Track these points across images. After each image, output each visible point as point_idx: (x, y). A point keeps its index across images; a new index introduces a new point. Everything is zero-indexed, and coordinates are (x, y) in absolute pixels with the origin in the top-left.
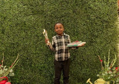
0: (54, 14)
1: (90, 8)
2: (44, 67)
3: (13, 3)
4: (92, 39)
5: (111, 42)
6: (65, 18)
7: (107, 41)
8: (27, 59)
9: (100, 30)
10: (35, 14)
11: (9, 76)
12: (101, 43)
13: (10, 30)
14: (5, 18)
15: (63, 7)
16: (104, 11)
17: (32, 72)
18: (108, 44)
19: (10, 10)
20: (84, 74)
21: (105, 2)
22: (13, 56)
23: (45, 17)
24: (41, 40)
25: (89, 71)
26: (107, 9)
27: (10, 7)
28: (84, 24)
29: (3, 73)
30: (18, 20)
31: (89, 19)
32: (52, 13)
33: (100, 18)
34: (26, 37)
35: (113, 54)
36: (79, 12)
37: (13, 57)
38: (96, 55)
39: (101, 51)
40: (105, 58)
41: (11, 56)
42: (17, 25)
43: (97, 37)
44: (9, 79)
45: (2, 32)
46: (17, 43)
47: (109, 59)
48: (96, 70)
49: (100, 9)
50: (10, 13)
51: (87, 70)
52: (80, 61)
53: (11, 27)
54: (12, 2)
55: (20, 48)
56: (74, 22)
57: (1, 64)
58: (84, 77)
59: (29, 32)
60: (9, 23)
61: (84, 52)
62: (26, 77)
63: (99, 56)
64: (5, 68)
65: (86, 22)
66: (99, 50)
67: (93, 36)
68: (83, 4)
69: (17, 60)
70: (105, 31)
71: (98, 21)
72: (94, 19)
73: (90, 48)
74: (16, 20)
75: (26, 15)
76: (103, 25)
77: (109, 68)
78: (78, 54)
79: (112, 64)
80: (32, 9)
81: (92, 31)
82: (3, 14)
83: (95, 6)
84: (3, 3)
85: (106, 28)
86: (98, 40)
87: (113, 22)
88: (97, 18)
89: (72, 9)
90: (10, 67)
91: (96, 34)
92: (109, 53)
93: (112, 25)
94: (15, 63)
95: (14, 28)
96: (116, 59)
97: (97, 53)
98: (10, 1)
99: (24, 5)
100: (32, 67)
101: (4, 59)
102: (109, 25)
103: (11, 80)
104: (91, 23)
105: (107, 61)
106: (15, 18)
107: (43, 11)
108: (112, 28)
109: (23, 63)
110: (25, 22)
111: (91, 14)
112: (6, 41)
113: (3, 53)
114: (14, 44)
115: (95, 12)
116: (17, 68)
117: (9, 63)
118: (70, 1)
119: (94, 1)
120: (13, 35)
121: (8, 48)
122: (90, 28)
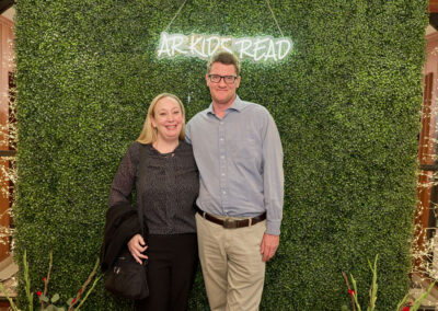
3: (88, 96)
4: (333, 223)
5: (389, 232)
7: (379, 230)
9: (361, 196)
12: (360, 234)
13: (77, 180)
14: (59, 143)
16: (376, 136)
18: (379, 237)
19: (78, 116)
21: (383, 109)
22: (84, 262)
26: (384, 130)
27: (79, 107)
28: (312, 174)
30: (101, 150)
31: (328, 158)
33: (363, 158)
36: (299, 137)
37: (83, 267)
39: (358, 258)
41: (76, 261)
42: (99, 165)
43: (349, 215)
45: (49, 187)
49: (363, 129)
50: (79, 128)
52: (293, 287)
53: (80, 171)
54: (86, 93)
60: (74, 159)
61: (304, 260)
65: (318, 167)
66: (353, 256)
67: (336, 210)
68: (312, 111)
69: (94, 278)
70: (373, 198)
71: (356, 165)
72: (344, 160)
73: (324, 246)
74: (98, 150)
75: (129, 135)
76: (370, 180)
81: (336, 196)
82: (56, 129)
83: (349, 120)
84: (57, 92)
85: (380, 188)
86: (351, 227)
87: (401, 170)
88: (352, 156)
91: (347, 206)
93: (397, 179)
95: (90, 177)
97: (345, 265)
98: (79, 86)
99: (123, 104)
101: (53, 270)
102: (389, 180)
104: (333, 170)
106: (92, 146)
108: (397, 191)
111: (335, 142)
112: (61, 214)
113: (51, 253)
114: (86, 225)
115: (348, 138)
116: (93, 302)
117: (68, 283)
118: (272, 99)
119: (348, 103)
120: (84, 199)
121: (68, 239)
122: (329, 186)
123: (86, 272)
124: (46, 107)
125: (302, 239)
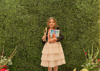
0: (46, 13)
1: (77, 9)
2: (37, 58)
3: (12, 4)
4: (78, 35)
5: (94, 37)
6: (56, 17)
7: (91, 37)
8: (23, 51)
9: (85, 28)
10: (31, 13)
11: (8, 65)
12: (86, 38)
13: (10, 26)
14: (5, 16)
15: (54, 7)
16: (88, 11)
17: (27, 62)
18: (91, 39)
19: (10, 9)
20: (71, 64)
21: (90, 4)
22: (12, 48)
23: (39, 16)
24: (35, 35)
25: (75, 62)
26: (91, 10)
27: (10, 7)
28: (72, 22)
29: (3, 63)
30: (16, 18)
31: (76, 18)
32: (45, 13)
33: (85, 18)
34: (23, 32)
35: (96, 48)
36: (68, 12)
38: (81, 48)
39: (86, 45)
40: (89, 51)
41: (10, 48)
42: (16, 22)
43: (82, 33)
44: (8, 68)
45: (3, 28)
46: (15, 37)
47: (92, 52)
48: (82, 62)
49: (85, 10)
50: (10, 12)
51: (73, 62)
52: (68, 53)
53: (11, 24)
55: (18, 42)
56: (63, 20)
57: (2, 55)
58: (71, 67)
59: (26, 28)
60: (9, 21)
61: (71, 46)
62: (22, 66)
63: (84, 49)
64: (5, 58)
65: (73, 20)
66: (84, 44)
67: (79, 32)
68: (71, 5)
69: (15, 52)
70: (89, 28)
71: (84, 19)
72: (80, 18)
73: (76, 42)
75: (23, 14)
76: (88, 23)
77: (92, 60)
78: (66, 48)
79: (95, 56)
80: (28, 9)
81: (79, 28)
82: (5, 13)
83: (81, 7)
84: (5, 4)
85: (90, 26)
86: (83, 36)
87: (96, 20)
88: (82, 17)
89: (61, 9)
90: (9, 57)
91: (82, 31)
92: (93, 47)
93: (95, 23)
94: (13, 54)
95: (13, 25)
96: (98, 52)
97: (82, 47)
98: (10, 2)
99: (22, 6)
100: (27, 58)
101: (4, 50)
102: (93, 23)
103: (10, 69)
104: (78, 21)
105: (90, 54)
106: (14, 17)
107: (37, 11)
108: (95, 26)
109: (20, 54)
110: (23, 20)
111: (78, 13)
112: (6, 35)
113: (3, 46)
114: (12, 38)
115: (81, 12)
116: (15, 59)
117: (8, 54)
118: (60, 3)
119: (80, 3)
120: (12, 31)
121: (8, 42)
122: (76, 25)
123: (13, 50)
124: (2, 7)
125: (70, 40)
